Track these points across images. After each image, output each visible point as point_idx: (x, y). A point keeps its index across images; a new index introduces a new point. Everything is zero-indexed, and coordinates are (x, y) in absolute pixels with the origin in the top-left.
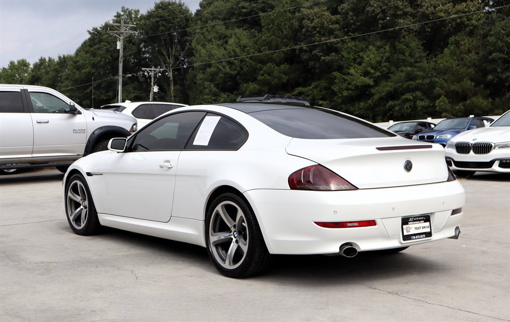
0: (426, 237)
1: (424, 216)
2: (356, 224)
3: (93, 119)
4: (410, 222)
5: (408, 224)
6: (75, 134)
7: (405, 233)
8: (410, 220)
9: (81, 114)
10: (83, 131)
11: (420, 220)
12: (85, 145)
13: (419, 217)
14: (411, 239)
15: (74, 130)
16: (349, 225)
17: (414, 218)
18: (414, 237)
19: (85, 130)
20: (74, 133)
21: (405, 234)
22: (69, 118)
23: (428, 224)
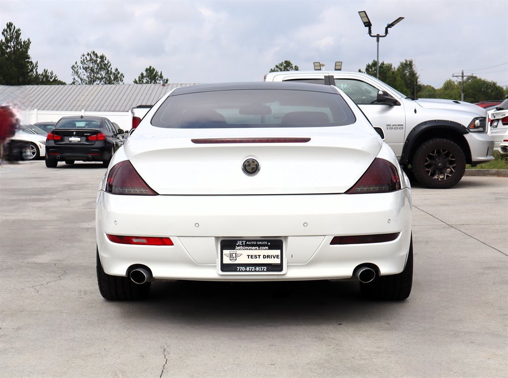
0: (268, 271)
1: (268, 241)
2: (144, 241)
3: (415, 111)
4: (239, 246)
5: (234, 248)
6: (389, 130)
7: (227, 261)
8: (240, 243)
9: (400, 105)
10: (400, 126)
11: (259, 246)
12: (403, 144)
13: (257, 241)
14: (236, 271)
15: (387, 125)
16: (135, 240)
17: (247, 241)
18: (243, 269)
19: (402, 125)
20: (387, 128)
21: (224, 262)
22: (384, 111)
23: (278, 252)
